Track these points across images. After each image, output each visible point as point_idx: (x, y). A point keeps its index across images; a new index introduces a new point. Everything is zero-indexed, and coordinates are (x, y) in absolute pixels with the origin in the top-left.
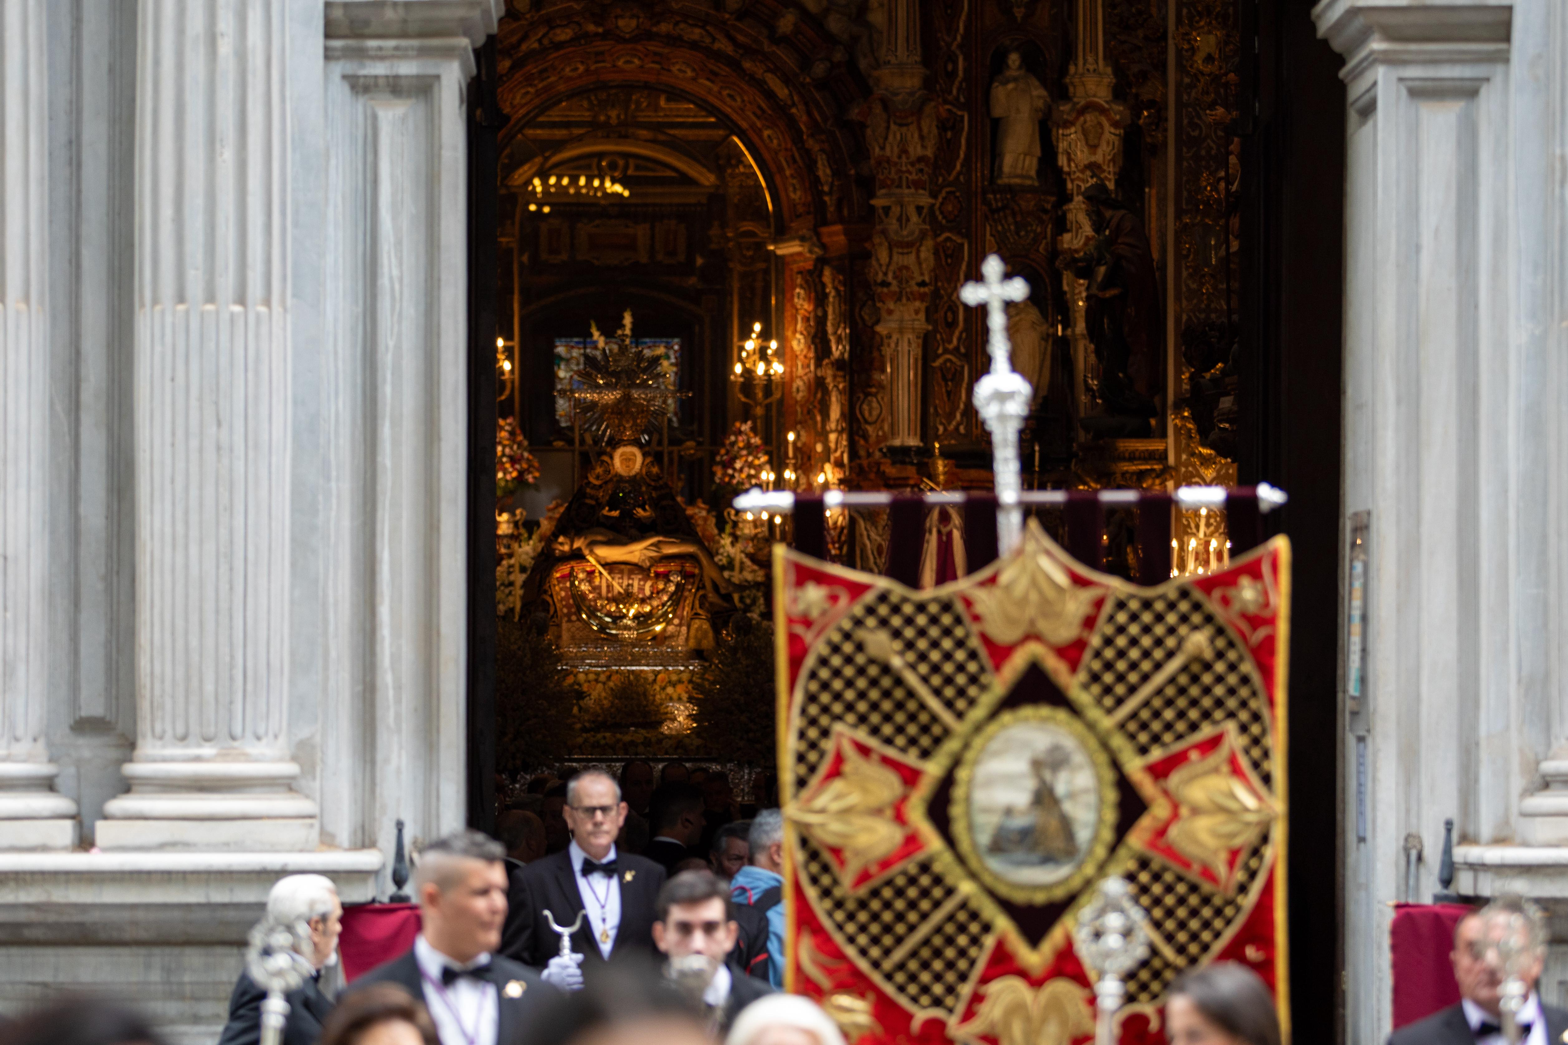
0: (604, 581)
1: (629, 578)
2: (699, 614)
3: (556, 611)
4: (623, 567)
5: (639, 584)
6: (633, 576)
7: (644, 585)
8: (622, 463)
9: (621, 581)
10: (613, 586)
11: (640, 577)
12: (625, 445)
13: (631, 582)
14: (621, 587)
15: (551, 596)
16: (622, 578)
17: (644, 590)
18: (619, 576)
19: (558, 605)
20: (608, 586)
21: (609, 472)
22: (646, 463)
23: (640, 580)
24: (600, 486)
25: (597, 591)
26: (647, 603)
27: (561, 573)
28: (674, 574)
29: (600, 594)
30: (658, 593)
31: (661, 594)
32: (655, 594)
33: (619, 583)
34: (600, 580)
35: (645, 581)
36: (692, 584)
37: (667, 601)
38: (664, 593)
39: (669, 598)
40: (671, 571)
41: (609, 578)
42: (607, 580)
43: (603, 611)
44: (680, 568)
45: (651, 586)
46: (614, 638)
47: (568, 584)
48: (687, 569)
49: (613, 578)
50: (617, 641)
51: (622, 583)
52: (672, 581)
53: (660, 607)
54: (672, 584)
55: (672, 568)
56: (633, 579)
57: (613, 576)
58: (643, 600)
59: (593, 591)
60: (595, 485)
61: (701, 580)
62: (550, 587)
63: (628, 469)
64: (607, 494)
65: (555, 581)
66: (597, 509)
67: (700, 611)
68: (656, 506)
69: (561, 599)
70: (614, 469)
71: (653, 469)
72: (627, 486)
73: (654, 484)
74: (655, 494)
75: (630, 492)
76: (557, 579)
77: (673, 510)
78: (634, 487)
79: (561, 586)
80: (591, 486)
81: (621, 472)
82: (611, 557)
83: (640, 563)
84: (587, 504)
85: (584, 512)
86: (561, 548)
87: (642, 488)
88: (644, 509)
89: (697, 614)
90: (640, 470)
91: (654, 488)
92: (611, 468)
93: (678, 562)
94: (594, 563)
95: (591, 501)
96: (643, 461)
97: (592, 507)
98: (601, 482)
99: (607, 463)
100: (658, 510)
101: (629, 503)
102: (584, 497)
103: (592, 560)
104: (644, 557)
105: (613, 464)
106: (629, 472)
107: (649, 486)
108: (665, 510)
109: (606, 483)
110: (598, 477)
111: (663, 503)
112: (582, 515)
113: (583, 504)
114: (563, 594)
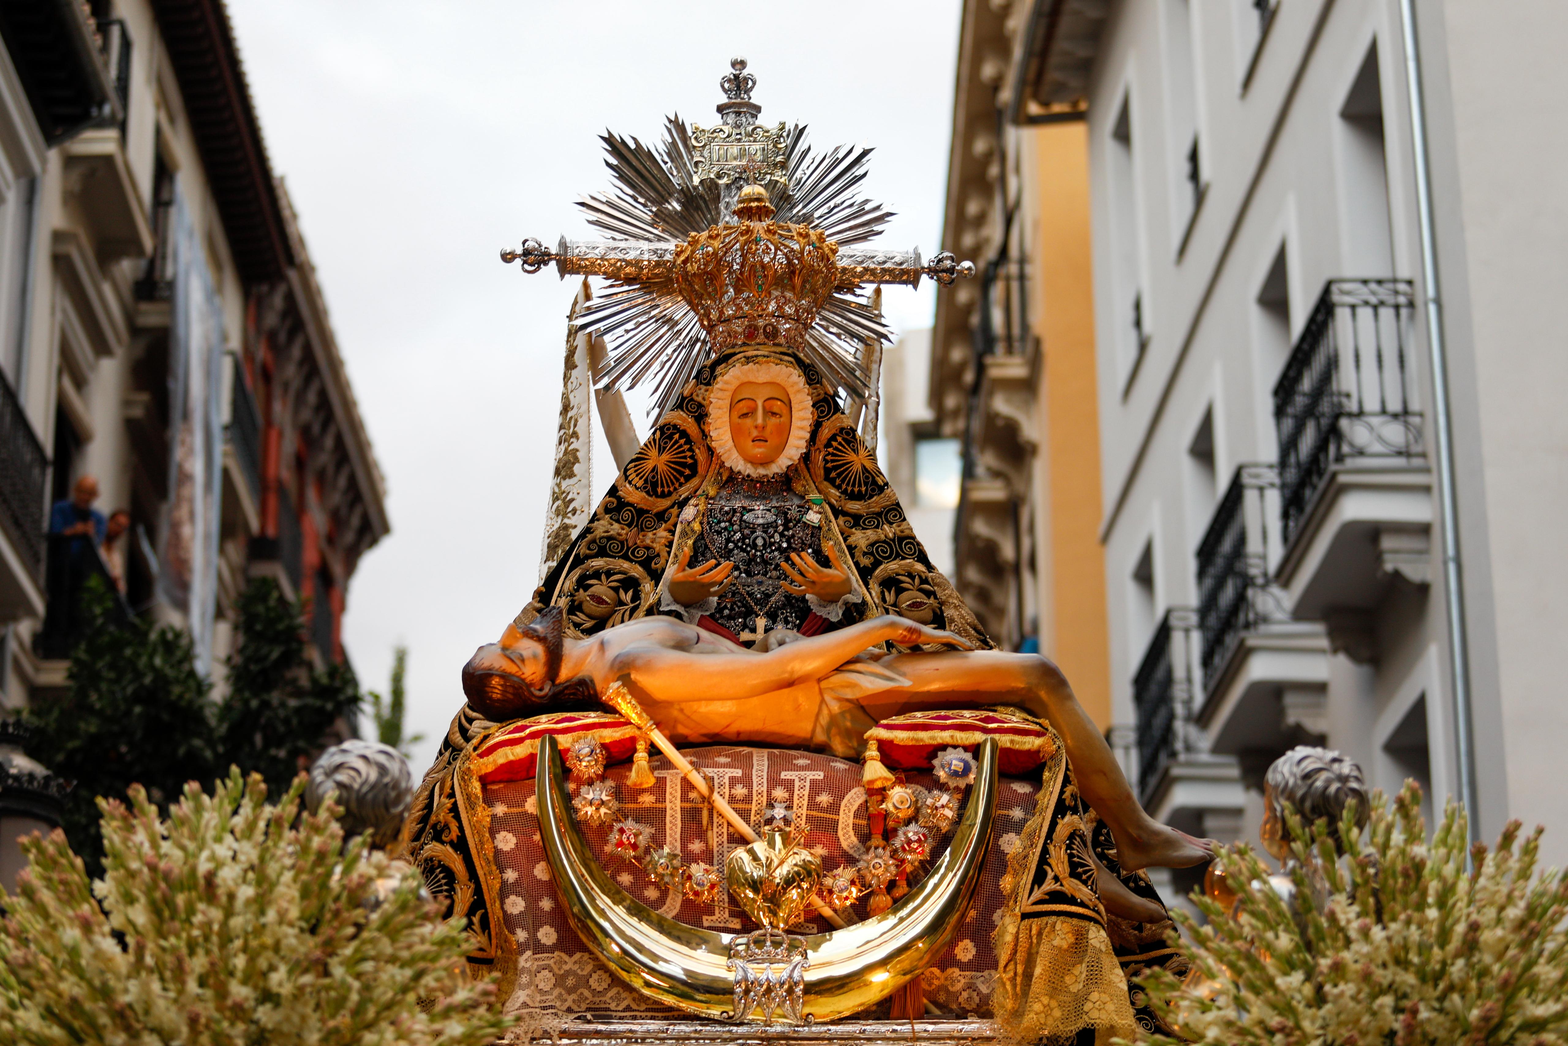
0: (673, 791)
1: (774, 782)
4: (746, 750)
5: (812, 804)
7: (834, 808)
8: (736, 433)
9: (739, 790)
10: (710, 808)
11: (819, 775)
12: (748, 360)
13: (779, 793)
14: (745, 815)
15: (461, 845)
16: (747, 781)
18: (738, 773)
20: (690, 814)
21: (694, 468)
22: (825, 433)
23: (816, 788)
24: (661, 517)
25: (647, 831)
26: (843, 876)
27: (503, 756)
28: (954, 759)
29: (658, 841)
30: (888, 835)
31: (898, 842)
32: (877, 840)
33: (732, 800)
34: (660, 787)
35: (839, 795)
36: (1030, 805)
37: (928, 867)
38: (913, 831)
39: (936, 853)
40: (943, 747)
41: (696, 778)
42: (687, 785)
43: (671, 908)
44: (977, 737)
45: (863, 811)
46: (715, 1012)
47: (531, 805)
48: (1005, 740)
49: (709, 780)
50: (729, 1021)
51: (748, 799)
52: (943, 787)
53: (902, 889)
54: (945, 798)
55: (944, 736)
56: (789, 786)
57: (710, 772)
58: (829, 864)
59: (630, 825)
60: (641, 512)
61: (1066, 781)
62: (454, 809)
63: (758, 451)
64: (684, 534)
65: (476, 787)
66: (647, 586)
67: (1071, 886)
68: (865, 573)
69: (500, 860)
70: (711, 451)
71: (852, 457)
72: (759, 507)
73: (854, 506)
74: (861, 538)
75: (765, 527)
76: (485, 780)
77: (929, 594)
78: (782, 512)
79: (500, 809)
80: (626, 515)
81: (736, 462)
82: (704, 708)
83: (820, 737)
84: (609, 574)
85: (599, 600)
86: (512, 668)
87: (813, 517)
88: (824, 561)
89: (1056, 897)
90: (806, 458)
91: (857, 521)
92: (701, 455)
93: (968, 716)
94: (634, 718)
95: (626, 565)
96: (817, 426)
97: (630, 583)
98: (663, 504)
99: (684, 434)
100: (875, 589)
101: (765, 562)
102: (602, 553)
103: (627, 707)
104: (835, 707)
105: (705, 435)
106: (765, 463)
107: (837, 512)
108: (900, 591)
109: (682, 504)
110: (652, 486)
111: (892, 566)
112: (591, 606)
113: (597, 575)
114: (507, 841)
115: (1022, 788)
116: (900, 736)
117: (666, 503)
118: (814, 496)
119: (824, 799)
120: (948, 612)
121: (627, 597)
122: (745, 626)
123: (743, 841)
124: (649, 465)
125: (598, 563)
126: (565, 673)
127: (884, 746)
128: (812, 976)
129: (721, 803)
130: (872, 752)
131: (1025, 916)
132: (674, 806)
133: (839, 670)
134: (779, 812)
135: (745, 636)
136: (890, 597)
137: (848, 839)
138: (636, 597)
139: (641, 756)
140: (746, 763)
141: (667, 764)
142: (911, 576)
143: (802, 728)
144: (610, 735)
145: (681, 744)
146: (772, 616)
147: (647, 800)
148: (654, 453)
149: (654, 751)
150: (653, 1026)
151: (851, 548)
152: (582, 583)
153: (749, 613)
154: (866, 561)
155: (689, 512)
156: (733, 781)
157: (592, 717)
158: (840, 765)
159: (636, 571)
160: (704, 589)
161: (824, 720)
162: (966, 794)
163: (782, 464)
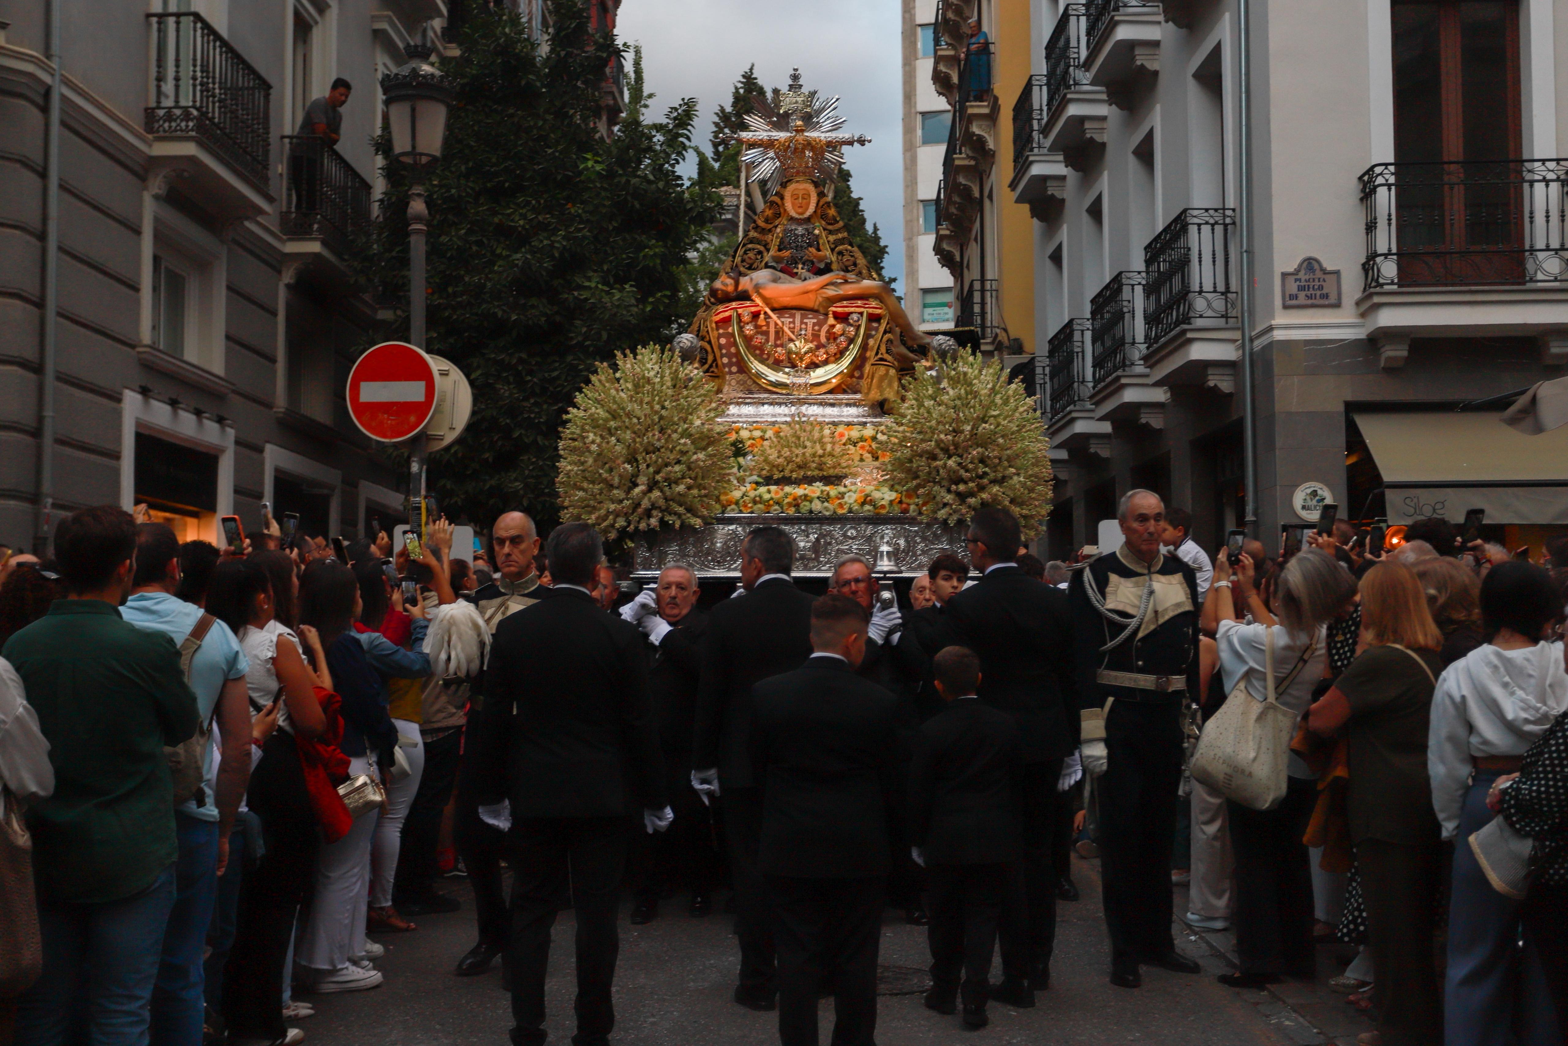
0: (772, 325)
1: (802, 323)
2: (886, 361)
3: (715, 360)
4: (794, 311)
5: (813, 330)
6: (805, 321)
7: (819, 330)
8: (793, 204)
9: (792, 325)
10: (783, 331)
11: (815, 321)
12: (797, 182)
13: (803, 326)
14: (793, 332)
15: (709, 342)
16: (794, 322)
17: (819, 336)
18: (791, 320)
19: (718, 355)
20: (777, 333)
21: (780, 214)
22: (821, 203)
23: (814, 325)
24: (770, 230)
25: (764, 337)
26: (822, 351)
27: (721, 316)
28: (855, 317)
29: (767, 341)
30: (835, 339)
31: (838, 341)
32: (832, 341)
33: (790, 328)
34: (768, 324)
35: (821, 326)
36: (877, 329)
37: (847, 349)
38: (842, 338)
39: (849, 345)
40: (852, 313)
41: (779, 322)
42: (776, 324)
43: (771, 361)
44: (861, 310)
45: (828, 332)
46: (784, 392)
47: (730, 330)
48: (870, 311)
49: (783, 322)
50: (788, 394)
51: (794, 328)
52: (852, 325)
53: (838, 356)
54: (852, 329)
55: (852, 310)
56: (806, 324)
57: (783, 320)
58: (818, 347)
59: (759, 336)
60: (763, 229)
61: (888, 323)
62: (708, 331)
63: (800, 210)
64: (777, 237)
65: (714, 325)
66: (765, 254)
67: (886, 356)
68: (832, 250)
69: (721, 347)
70: (785, 210)
71: (829, 211)
72: (800, 229)
73: (830, 227)
74: (832, 238)
75: (802, 236)
76: (717, 323)
77: (852, 256)
78: (807, 230)
79: (721, 331)
80: (759, 230)
81: (793, 214)
82: (781, 299)
83: (816, 307)
84: (754, 249)
85: (750, 258)
86: (724, 288)
87: (817, 232)
88: (819, 250)
89: (881, 359)
90: (815, 212)
91: (831, 232)
92: (782, 210)
93: (859, 303)
94: (761, 304)
95: (759, 247)
96: (818, 201)
97: (760, 253)
98: (770, 226)
99: (777, 204)
100: (835, 254)
101: (802, 247)
102: (751, 242)
103: (758, 301)
104: (820, 299)
105: (783, 204)
106: (802, 214)
107: (825, 229)
108: (843, 255)
109: (776, 227)
110: (767, 221)
111: (841, 248)
112: (748, 261)
113: (750, 250)
114: (723, 341)
115: (875, 325)
116: (839, 310)
117: (771, 226)
118: (817, 224)
119: (816, 328)
120: (858, 262)
121: (759, 257)
122: (795, 267)
123: (791, 340)
124: (766, 214)
125: (750, 246)
126: (740, 288)
127: (834, 313)
128: (811, 382)
129: (786, 329)
130: (831, 315)
131: (873, 365)
132: (772, 330)
133: (822, 288)
134: (803, 332)
135: (795, 270)
136: (840, 258)
137: (823, 340)
138: (762, 257)
139: (762, 316)
140: (793, 316)
141: (770, 317)
142: (847, 250)
143: (810, 304)
144: (753, 309)
145: (773, 310)
146: (804, 264)
147: (764, 328)
148: (767, 210)
149: (765, 313)
150: (766, 395)
151: (828, 242)
152: (745, 253)
153: (796, 263)
154: (833, 246)
155: (778, 230)
156: (790, 322)
157: (748, 303)
158: (821, 317)
159: (762, 248)
160: (783, 258)
161: (817, 303)
162: (858, 328)
163: (808, 214)
